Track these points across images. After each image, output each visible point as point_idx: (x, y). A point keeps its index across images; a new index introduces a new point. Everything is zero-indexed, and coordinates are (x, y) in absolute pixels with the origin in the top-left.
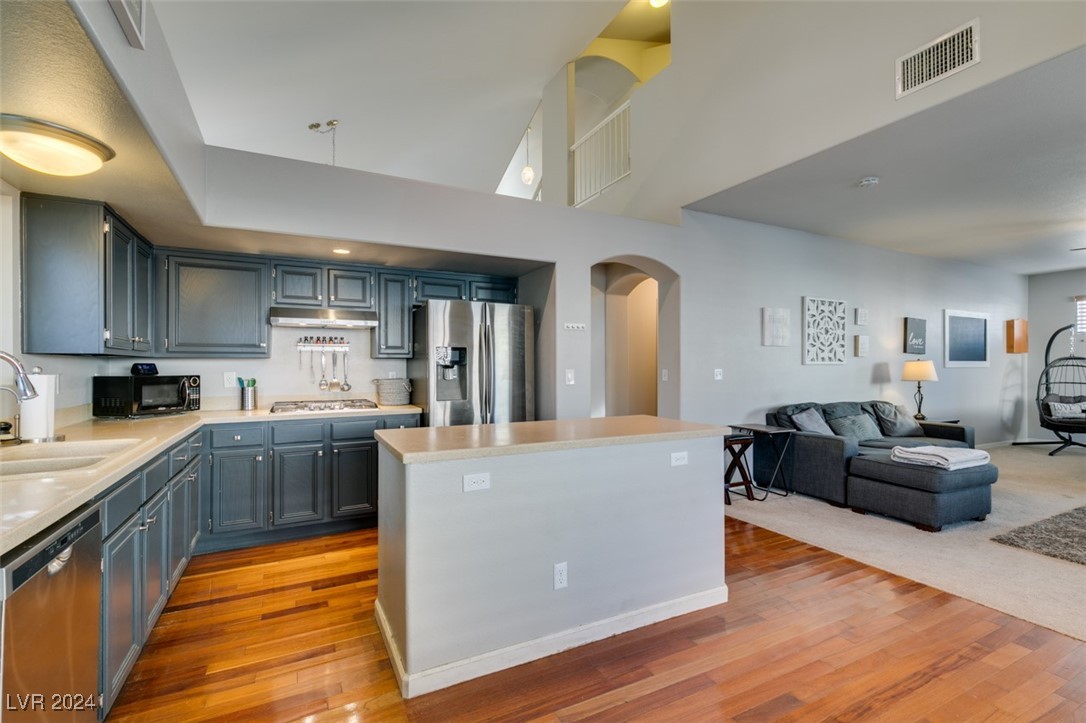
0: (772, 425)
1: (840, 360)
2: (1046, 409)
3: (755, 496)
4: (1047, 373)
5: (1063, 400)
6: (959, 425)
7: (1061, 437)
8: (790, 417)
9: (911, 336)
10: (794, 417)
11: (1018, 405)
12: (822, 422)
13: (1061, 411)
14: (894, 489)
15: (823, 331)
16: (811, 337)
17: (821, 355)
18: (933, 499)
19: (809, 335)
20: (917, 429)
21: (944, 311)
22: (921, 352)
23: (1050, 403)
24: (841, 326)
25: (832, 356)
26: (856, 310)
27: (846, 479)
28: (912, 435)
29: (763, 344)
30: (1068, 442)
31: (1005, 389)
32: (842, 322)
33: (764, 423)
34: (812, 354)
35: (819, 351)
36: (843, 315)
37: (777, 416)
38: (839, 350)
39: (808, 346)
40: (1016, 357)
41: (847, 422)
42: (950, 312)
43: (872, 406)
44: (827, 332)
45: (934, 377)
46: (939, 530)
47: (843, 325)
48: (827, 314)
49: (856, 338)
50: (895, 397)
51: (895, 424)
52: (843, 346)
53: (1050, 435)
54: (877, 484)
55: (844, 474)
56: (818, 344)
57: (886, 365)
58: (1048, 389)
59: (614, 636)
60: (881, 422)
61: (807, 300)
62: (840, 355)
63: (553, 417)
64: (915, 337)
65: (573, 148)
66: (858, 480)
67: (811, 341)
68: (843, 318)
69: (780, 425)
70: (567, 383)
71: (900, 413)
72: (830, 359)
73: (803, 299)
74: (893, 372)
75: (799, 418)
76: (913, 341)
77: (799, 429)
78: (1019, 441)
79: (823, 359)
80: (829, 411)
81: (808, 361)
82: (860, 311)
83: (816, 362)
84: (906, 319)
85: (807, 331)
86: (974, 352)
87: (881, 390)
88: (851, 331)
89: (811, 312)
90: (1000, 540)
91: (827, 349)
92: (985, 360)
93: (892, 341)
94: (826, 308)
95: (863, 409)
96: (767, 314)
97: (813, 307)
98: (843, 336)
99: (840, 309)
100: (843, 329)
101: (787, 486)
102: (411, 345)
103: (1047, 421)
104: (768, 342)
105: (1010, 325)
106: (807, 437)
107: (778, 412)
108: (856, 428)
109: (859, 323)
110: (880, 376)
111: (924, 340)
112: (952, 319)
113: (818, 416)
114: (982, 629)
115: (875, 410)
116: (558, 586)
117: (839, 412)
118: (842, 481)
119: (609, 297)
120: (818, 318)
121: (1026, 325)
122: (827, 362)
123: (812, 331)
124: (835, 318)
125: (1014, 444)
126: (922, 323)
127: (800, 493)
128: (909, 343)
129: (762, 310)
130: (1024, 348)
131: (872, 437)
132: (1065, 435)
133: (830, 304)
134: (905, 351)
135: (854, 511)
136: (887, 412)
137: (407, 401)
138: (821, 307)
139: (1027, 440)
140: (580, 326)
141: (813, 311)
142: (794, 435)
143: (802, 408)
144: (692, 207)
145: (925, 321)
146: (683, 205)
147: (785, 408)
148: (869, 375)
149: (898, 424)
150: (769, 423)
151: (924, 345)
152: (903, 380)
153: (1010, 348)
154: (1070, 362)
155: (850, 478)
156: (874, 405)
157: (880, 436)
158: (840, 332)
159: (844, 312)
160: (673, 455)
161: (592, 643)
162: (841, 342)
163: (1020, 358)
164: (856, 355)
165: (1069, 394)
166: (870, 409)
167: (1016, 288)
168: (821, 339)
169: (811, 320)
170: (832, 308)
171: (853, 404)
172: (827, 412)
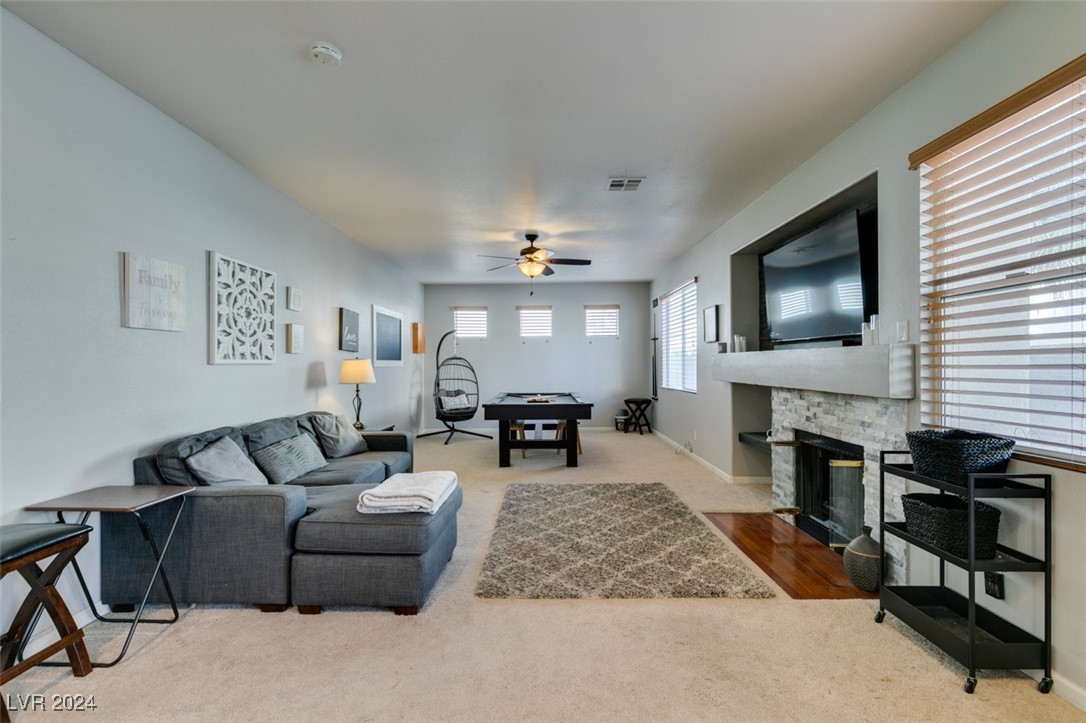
0: (146, 487)
1: (267, 357)
2: (439, 403)
4: (437, 374)
5: (449, 394)
7: (448, 426)
8: (184, 461)
9: (345, 332)
10: (193, 461)
11: (419, 399)
12: (244, 457)
13: (451, 404)
15: (243, 312)
16: (224, 320)
17: (240, 349)
19: (220, 316)
20: (361, 443)
21: (372, 306)
22: (356, 349)
23: (442, 398)
24: (269, 309)
25: (256, 350)
26: (287, 288)
27: (289, 560)
28: (355, 453)
29: (124, 323)
30: (452, 430)
31: (412, 386)
32: (269, 302)
33: (129, 486)
34: (226, 347)
35: (237, 344)
36: (271, 293)
38: (267, 343)
39: (217, 334)
40: (418, 356)
41: (281, 451)
42: (378, 309)
43: (310, 420)
44: (249, 314)
45: (372, 379)
47: (272, 307)
48: (248, 286)
49: (288, 327)
50: (330, 403)
51: (337, 441)
52: (271, 337)
53: (440, 426)
54: (340, 559)
56: (235, 332)
57: (322, 364)
58: (439, 386)
60: (321, 440)
61: (217, 258)
62: (267, 350)
64: (350, 332)
66: (310, 559)
67: (223, 326)
68: (271, 297)
69: (165, 482)
71: (342, 425)
72: (253, 355)
73: (209, 254)
74: (329, 373)
75: (200, 462)
76: (347, 337)
77: (202, 482)
78: (421, 433)
79: (243, 355)
80: (253, 436)
81: (218, 358)
82: (293, 291)
83: (232, 361)
84: (341, 310)
85: (216, 309)
86: (392, 353)
87: (317, 396)
88: (281, 317)
89: (223, 279)
91: (249, 341)
92: (400, 359)
93: (327, 335)
94: (246, 276)
95: (300, 426)
96: (135, 267)
97: (226, 271)
98: (272, 323)
99: (267, 282)
100: (272, 312)
101: (177, 596)
103: (443, 416)
104: (136, 319)
105: (415, 327)
106: (218, 497)
107: (161, 455)
109: (292, 307)
110: (315, 380)
111: (357, 336)
112: (378, 314)
113: (234, 449)
115: (312, 425)
117: (269, 436)
118: (282, 564)
120: (235, 291)
121: (424, 327)
122: (249, 360)
123: (224, 309)
124: (260, 296)
125: (418, 437)
126: (355, 316)
127: (204, 604)
128: (344, 339)
129: (124, 257)
130: (423, 351)
131: (314, 466)
132: (450, 423)
133: (254, 272)
134: (340, 348)
135: (302, 612)
136: (327, 426)
138: (239, 275)
141: (226, 278)
142: (191, 497)
143: (208, 440)
145: (359, 314)
147: (174, 444)
148: (302, 378)
149: (341, 441)
150: (140, 482)
151: (357, 342)
152: (341, 383)
153: (415, 349)
154: (453, 361)
156: (312, 418)
157: (323, 462)
158: (267, 317)
159: (272, 288)
162: (269, 331)
163: (420, 358)
164: (288, 350)
165: (452, 389)
166: (308, 425)
167: (417, 294)
168: (240, 325)
169: (224, 293)
170: (255, 279)
171: (287, 421)
172: (251, 439)
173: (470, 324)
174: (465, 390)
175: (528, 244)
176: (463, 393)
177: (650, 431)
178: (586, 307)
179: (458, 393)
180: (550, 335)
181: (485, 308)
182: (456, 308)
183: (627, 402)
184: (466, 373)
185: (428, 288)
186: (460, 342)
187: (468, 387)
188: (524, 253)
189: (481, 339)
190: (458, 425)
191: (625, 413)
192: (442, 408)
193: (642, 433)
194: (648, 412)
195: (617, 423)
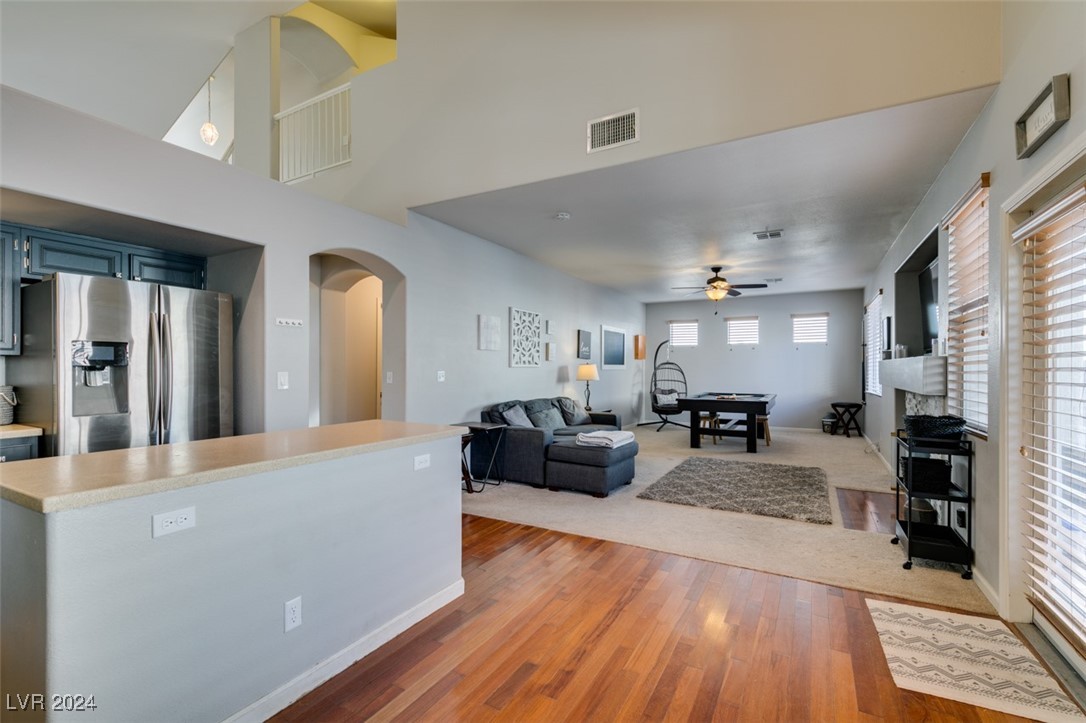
0: (486, 422)
1: (536, 363)
2: (655, 399)
3: (474, 489)
4: (655, 374)
5: (663, 392)
6: (612, 413)
7: (662, 418)
8: (501, 414)
9: (581, 346)
10: (504, 414)
11: (640, 396)
12: (525, 416)
13: (665, 400)
14: (579, 467)
15: (525, 338)
16: (516, 343)
17: (523, 359)
18: (604, 473)
19: (514, 341)
20: (587, 418)
21: (601, 326)
22: (588, 357)
23: (657, 395)
24: (537, 335)
25: (530, 359)
26: (547, 322)
27: (545, 463)
28: (584, 423)
29: (479, 348)
30: (665, 421)
31: (634, 385)
32: (537, 331)
33: (480, 421)
34: (517, 359)
35: (522, 356)
36: (538, 326)
37: (492, 414)
38: (536, 355)
39: (513, 352)
40: (639, 362)
41: (542, 416)
42: (605, 328)
44: (527, 339)
45: (597, 377)
46: (607, 495)
47: (539, 333)
48: (527, 323)
49: (547, 345)
50: (571, 392)
51: (574, 415)
52: (538, 351)
53: (656, 418)
54: (567, 465)
55: (543, 460)
56: (521, 349)
57: (567, 367)
58: (655, 385)
59: (356, 663)
60: (564, 414)
61: (513, 312)
62: (536, 359)
63: (261, 429)
64: (585, 346)
65: (277, 116)
66: (554, 463)
67: (516, 347)
68: (539, 328)
69: (493, 422)
70: (280, 387)
71: (577, 407)
72: (529, 362)
73: (510, 309)
74: (571, 374)
75: (509, 414)
76: (583, 349)
77: (509, 425)
78: (641, 423)
79: (524, 362)
80: (529, 406)
81: (513, 365)
82: (550, 323)
83: (520, 365)
84: (579, 331)
85: (513, 338)
86: (616, 358)
87: (563, 388)
88: (544, 339)
89: (516, 322)
90: (641, 497)
91: (527, 354)
92: (623, 363)
93: (570, 348)
94: (526, 318)
95: (553, 404)
96: (483, 320)
97: (517, 316)
98: (539, 343)
99: (537, 320)
100: (539, 337)
101: (499, 476)
102: (17, 337)
103: (658, 409)
104: (482, 347)
105: (636, 338)
106: (515, 430)
107: (492, 410)
108: (548, 420)
109: (549, 332)
110: (562, 378)
111: (590, 348)
112: (605, 332)
113: (522, 412)
114: (641, 564)
115: (559, 403)
116: (290, 626)
117: (537, 408)
118: (541, 465)
119: (325, 292)
120: (521, 326)
121: (645, 338)
122: (527, 365)
123: (516, 338)
124: (533, 328)
125: (639, 425)
126: (589, 334)
127: (510, 481)
128: (581, 350)
129: (479, 317)
130: (644, 357)
131: (560, 427)
132: (664, 416)
134: (578, 357)
135: (550, 489)
136: (568, 406)
137: (10, 419)
138: (524, 318)
139: (644, 422)
140: (296, 322)
141: (517, 321)
142: (505, 429)
143: (510, 406)
144: (418, 210)
145: (590, 333)
146: (409, 206)
147: (498, 405)
148: (555, 376)
149: (576, 415)
150: (484, 420)
151: (590, 352)
152: (578, 380)
153: (637, 356)
154: (667, 366)
155: (549, 462)
156: (559, 400)
157: (565, 426)
158: (536, 339)
159: (539, 322)
160: (416, 458)
161: (331, 679)
162: (537, 348)
163: (642, 363)
164: (547, 359)
165: (666, 388)
166: (557, 404)
167: (639, 312)
168: (524, 346)
169: (516, 328)
170: (531, 319)
171: (546, 400)
172: (528, 408)
173: (684, 334)
174: (677, 389)
175: (713, 275)
176: (676, 392)
177: (861, 435)
178: (793, 316)
179: (671, 392)
180: (757, 342)
181: (697, 321)
182: (671, 322)
183: (834, 406)
184: (677, 375)
185: (649, 307)
186: (673, 350)
187: (680, 387)
188: (710, 282)
189: (693, 347)
190: (671, 418)
191: (832, 416)
192: (657, 402)
193: (848, 436)
194: (858, 417)
195: (824, 426)
